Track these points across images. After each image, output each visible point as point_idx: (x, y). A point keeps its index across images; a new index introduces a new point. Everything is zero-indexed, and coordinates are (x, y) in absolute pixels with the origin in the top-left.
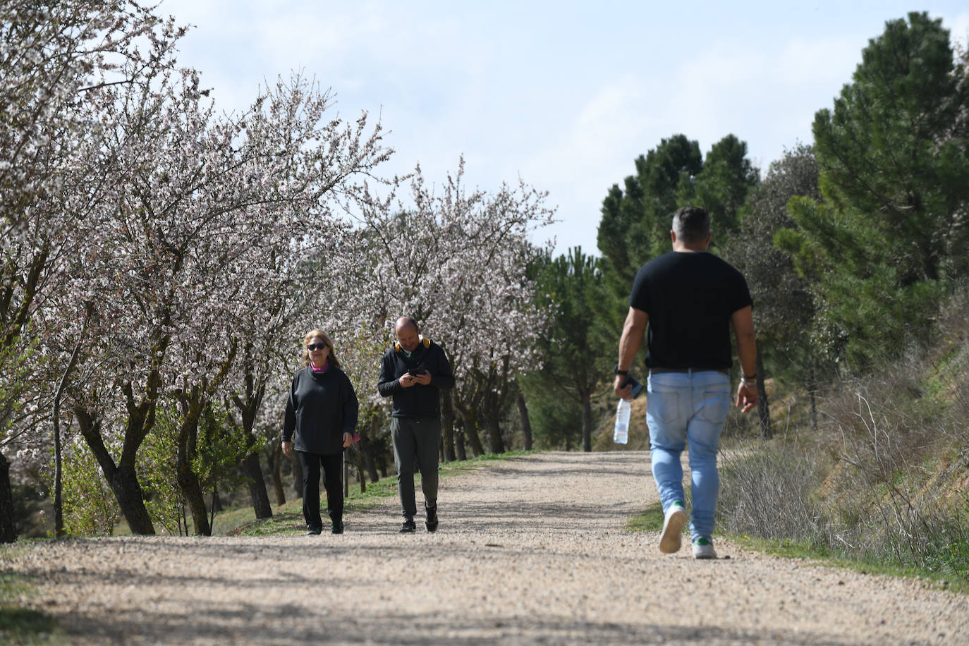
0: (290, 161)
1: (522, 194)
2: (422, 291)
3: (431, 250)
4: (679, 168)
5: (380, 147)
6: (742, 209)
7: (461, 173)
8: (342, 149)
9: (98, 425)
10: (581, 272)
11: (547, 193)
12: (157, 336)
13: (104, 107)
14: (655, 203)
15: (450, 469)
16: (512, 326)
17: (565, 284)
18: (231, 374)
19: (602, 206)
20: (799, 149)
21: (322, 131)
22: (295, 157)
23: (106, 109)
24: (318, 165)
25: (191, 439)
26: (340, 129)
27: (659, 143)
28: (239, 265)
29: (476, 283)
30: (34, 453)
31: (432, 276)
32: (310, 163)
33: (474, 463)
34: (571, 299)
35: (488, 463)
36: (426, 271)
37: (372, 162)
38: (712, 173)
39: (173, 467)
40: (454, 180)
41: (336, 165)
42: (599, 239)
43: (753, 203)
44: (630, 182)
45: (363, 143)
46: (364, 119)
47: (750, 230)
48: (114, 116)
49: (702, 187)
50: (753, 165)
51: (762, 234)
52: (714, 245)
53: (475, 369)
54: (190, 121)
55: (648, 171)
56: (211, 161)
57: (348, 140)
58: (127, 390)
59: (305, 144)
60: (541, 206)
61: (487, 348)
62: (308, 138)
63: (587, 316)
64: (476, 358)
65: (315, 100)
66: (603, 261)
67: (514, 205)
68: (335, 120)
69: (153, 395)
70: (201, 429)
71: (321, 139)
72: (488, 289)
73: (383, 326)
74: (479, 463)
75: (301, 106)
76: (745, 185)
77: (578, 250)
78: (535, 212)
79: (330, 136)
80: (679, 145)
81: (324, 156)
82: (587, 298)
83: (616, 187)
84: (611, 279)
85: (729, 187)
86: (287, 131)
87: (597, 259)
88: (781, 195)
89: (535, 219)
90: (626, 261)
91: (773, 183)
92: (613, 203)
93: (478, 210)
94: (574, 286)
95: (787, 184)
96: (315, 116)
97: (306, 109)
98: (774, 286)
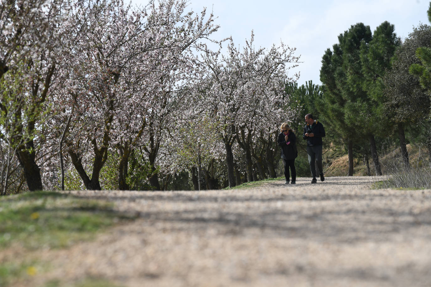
0: (169, 33)
1: (283, 50)
2: (235, 97)
3: (239, 77)
4: (360, 39)
5: (213, 25)
6: (392, 58)
7: (252, 40)
8: (194, 27)
9: (80, 160)
10: (312, 93)
11: (295, 49)
12: (108, 116)
13: (79, 5)
14: (349, 57)
15: (251, 184)
16: (279, 116)
17: (305, 99)
18: (143, 136)
19: (322, 59)
20: (421, 27)
21: (184, 17)
22: (172, 31)
23: (80, 6)
24: (182, 34)
25: (125, 167)
26: (193, 17)
27: (350, 27)
28: (145, 82)
29: (261, 94)
30: (51, 174)
31: (240, 90)
32: (178, 33)
33: (263, 182)
34: (308, 106)
35: (270, 181)
36: (236, 87)
37: (209, 32)
38: (377, 41)
39: (116, 182)
40: (249, 43)
41: (191, 34)
42: (321, 76)
43: (398, 54)
44: (335, 47)
45: (204, 23)
46: (205, 11)
47: (397, 68)
48: (84, 9)
49: (372, 48)
50: (397, 36)
51: (403, 70)
52: (379, 76)
53: (261, 137)
54: (120, 10)
55: (345, 41)
56: (131, 29)
57: (197, 22)
58: (94, 142)
59: (176, 24)
60: (292, 55)
61: (267, 127)
62: (177, 21)
63: (316, 114)
64: (262, 132)
65: (180, 3)
66: (323, 87)
67: (279, 55)
68: (190, 12)
69: (106, 144)
70: (129, 163)
71: (184, 22)
72: (267, 97)
73: (216, 114)
74: (265, 182)
75: (174, 6)
76: (394, 46)
77: (311, 82)
78: (290, 58)
79: (188, 20)
80: (360, 28)
81: (185, 30)
82: (316, 105)
83: (329, 50)
84: (328, 95)
85: (386, 47)
86: (167, 18)
87: (320, 86)
88: (412, 50)
89: (290, 62)
90: (335, 86)
91: (408, 44)
92: (327, 58)
93: (261, 58)
94: (309, 99)
95: (415, 44)
96: (180, 11)
97: (176, 7)
98: (409, 95)
